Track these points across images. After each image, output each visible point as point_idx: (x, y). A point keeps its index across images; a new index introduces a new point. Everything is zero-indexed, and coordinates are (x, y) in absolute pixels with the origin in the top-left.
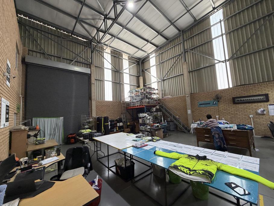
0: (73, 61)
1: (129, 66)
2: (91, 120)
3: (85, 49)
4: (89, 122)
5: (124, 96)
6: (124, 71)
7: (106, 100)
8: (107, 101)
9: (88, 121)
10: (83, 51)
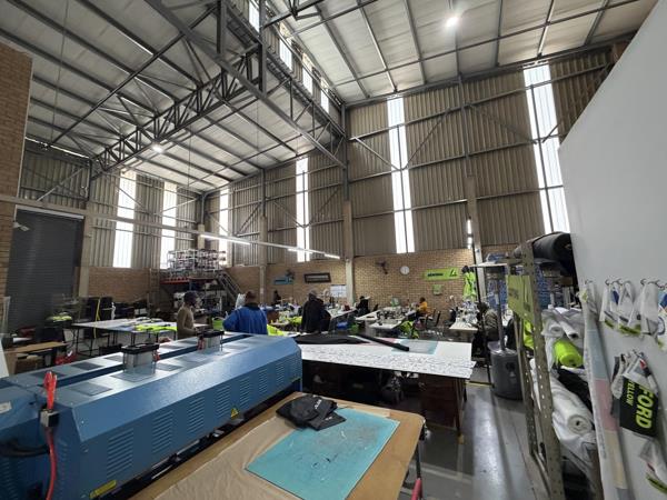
0: (44, 193)
1: (178, 203)
2: (75, 302)
3: (76, 171)
4: (70, 307)
5: (158, 259)
6: (165, 213)
7: (115, 265)
8: (116, 269)
9: (68, 304)
10: (70, 174)
